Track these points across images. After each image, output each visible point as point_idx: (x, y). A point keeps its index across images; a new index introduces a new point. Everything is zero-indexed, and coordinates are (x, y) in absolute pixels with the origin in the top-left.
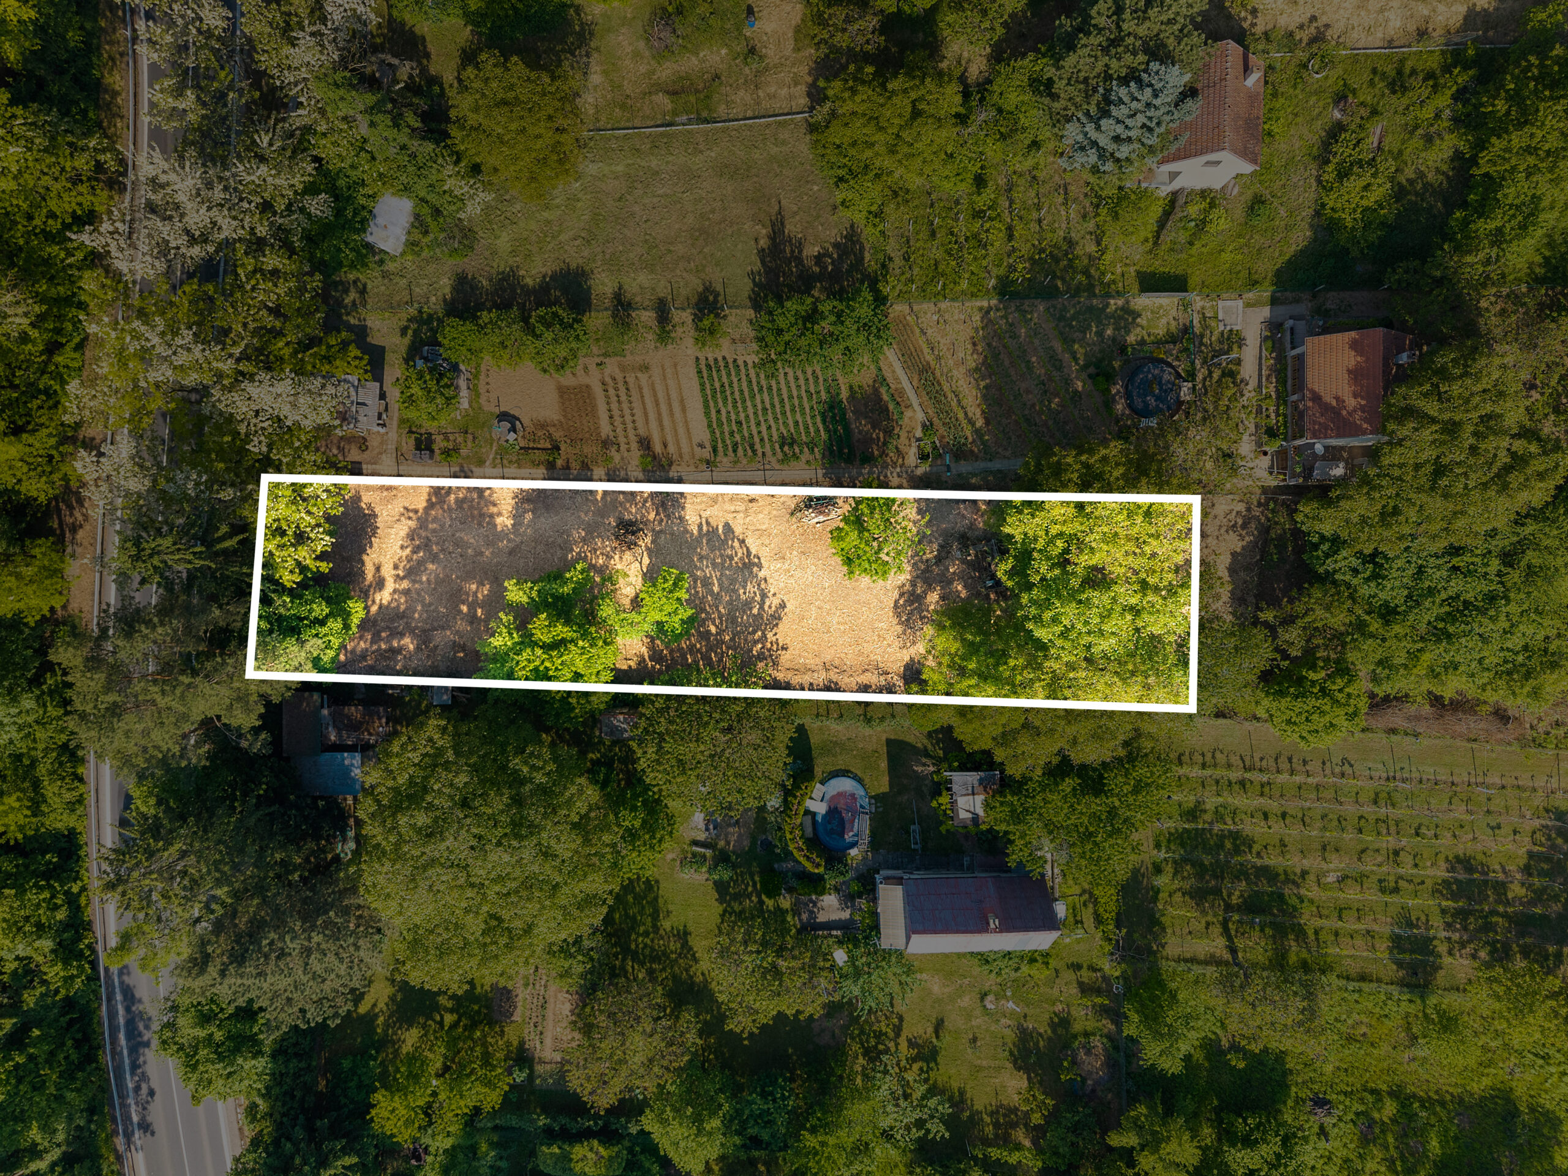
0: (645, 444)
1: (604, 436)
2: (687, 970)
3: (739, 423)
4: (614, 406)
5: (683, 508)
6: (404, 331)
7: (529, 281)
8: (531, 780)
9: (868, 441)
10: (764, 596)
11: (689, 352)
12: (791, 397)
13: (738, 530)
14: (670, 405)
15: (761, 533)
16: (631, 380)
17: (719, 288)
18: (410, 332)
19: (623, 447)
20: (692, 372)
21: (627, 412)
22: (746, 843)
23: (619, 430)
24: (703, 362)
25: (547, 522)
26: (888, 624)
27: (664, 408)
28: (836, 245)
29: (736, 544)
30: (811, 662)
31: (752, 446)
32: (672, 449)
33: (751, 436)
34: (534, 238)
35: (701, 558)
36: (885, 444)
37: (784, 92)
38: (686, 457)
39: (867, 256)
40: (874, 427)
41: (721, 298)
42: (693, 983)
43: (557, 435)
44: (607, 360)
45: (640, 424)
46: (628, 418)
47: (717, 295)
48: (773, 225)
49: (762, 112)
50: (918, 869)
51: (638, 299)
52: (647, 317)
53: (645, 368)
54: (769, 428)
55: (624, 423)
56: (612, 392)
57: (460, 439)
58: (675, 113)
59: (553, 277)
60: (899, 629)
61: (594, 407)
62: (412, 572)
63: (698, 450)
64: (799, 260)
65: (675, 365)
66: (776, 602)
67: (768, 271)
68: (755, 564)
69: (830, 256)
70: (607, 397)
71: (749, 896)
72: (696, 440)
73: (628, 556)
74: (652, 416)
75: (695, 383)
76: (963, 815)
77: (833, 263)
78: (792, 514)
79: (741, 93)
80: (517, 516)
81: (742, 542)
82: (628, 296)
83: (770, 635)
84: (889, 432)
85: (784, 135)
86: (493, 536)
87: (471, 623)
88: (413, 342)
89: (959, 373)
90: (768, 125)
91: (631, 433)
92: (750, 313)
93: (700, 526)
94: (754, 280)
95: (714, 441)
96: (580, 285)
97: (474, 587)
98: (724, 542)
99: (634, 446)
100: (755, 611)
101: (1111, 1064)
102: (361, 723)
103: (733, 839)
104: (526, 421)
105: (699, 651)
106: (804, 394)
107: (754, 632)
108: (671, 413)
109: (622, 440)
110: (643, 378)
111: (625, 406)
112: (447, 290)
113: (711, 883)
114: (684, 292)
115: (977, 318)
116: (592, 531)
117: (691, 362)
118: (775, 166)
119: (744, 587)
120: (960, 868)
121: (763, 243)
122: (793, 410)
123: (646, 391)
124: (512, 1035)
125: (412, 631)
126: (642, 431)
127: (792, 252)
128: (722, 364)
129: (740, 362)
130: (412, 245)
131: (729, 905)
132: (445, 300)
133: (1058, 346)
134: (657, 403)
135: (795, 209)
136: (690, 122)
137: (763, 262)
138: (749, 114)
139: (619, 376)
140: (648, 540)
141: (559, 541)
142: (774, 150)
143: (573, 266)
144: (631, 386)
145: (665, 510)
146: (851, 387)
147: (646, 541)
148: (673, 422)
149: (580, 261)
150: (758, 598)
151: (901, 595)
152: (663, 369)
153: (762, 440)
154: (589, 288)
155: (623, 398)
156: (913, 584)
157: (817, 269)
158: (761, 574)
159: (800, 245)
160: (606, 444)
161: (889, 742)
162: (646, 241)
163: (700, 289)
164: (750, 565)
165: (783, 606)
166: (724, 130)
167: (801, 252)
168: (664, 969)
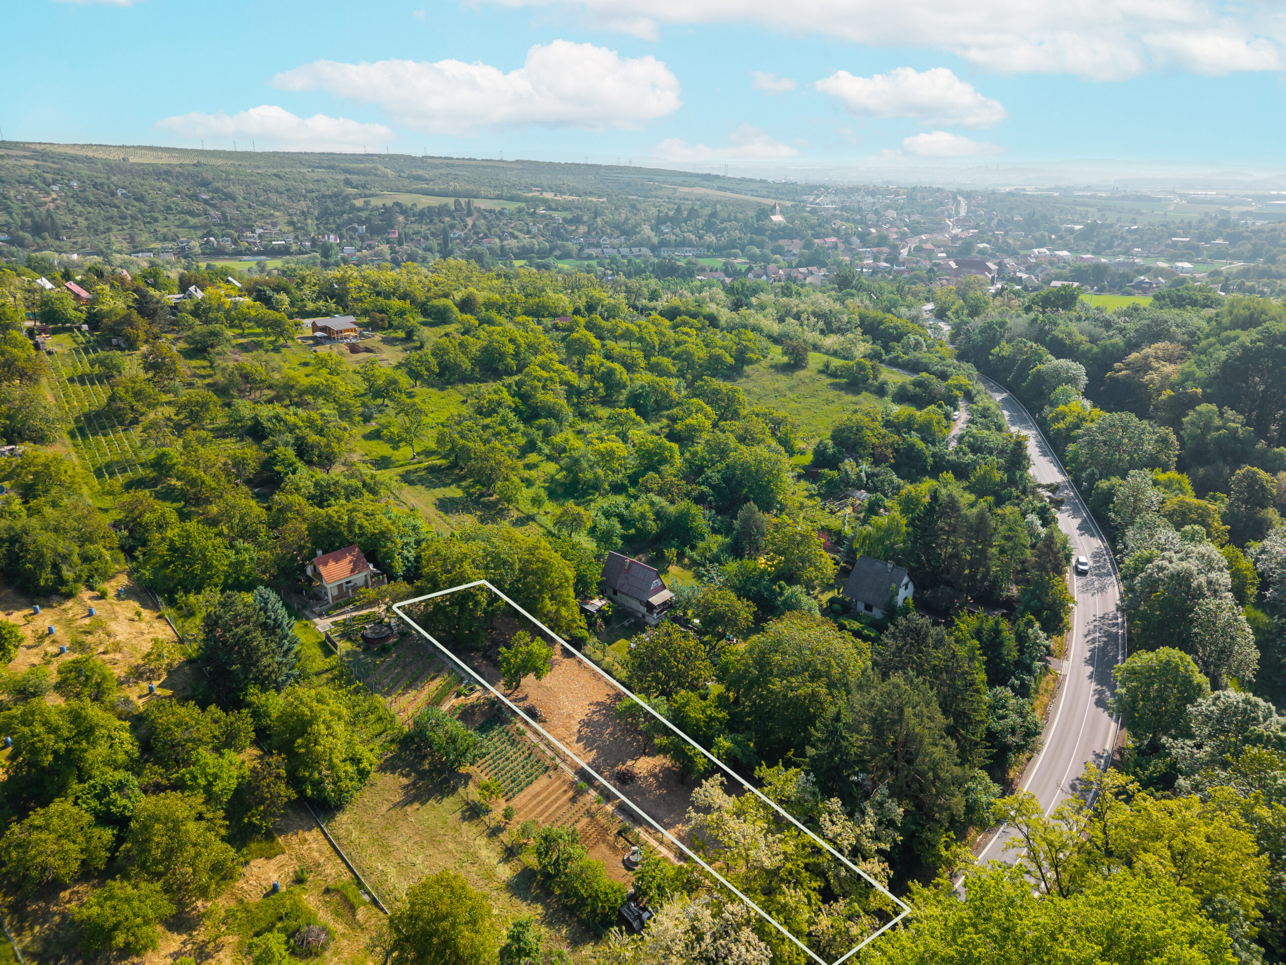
14: (543, 800)
16: (547, 825)
24: (506, 798)
27: (547, 803)
28: (393, 773)
30: (603, 684)
33: (526, 759)
35: (604, 742)
36: (479, 706)
37: (314, 846)
38: (562, 779)
39: (390, 755)
43: (611, 838)
45: (566, 807)
47: (463, 812)
49: (334, 854)
51: (499, 850)
53: (534, 822)
54: (514, 754)
58: (364, 903)
59: (525, 899)
60: (555, 667)
63: (554, 777)
65: (520, 808)
66: (592, 708)
73: (636, 771)
78: (547, 720)
79: (327, 872)
81: (579, 732)
82: (501, 856)
85: (343, 833)
90: (341, 844)
92: (461, 790)
94: (441, 799)
96: (517, 884)
98: (587, 738)
99: (580, 804)
104: (620, 858)
107: (613, 707)
108: (547, 798)
109: (583, 811)
110: (540, 820)
111: (563, 819)
115: (390, 698)
116: (640, 792)
117: (511, 803)
118: (365, 827)
119: (598, 720)
123: (546, 815)
126: (569, 805)
133: (382, 668)
134: (548, 807)
137: (427, 800)
138: (339, 861)
140: (618, 768)
142: (355, 833)
143: (508, 895)
144: (550, 822)
146: (467, 728)
147: (621, 767)
148: (549, 795)
149: (502, 894)
152: (527, 812)
153: (522, 754)
154: (514, 877)
155: (560, 823)
160: (592, 815)
166: (358, 869)
167: (408, 786)
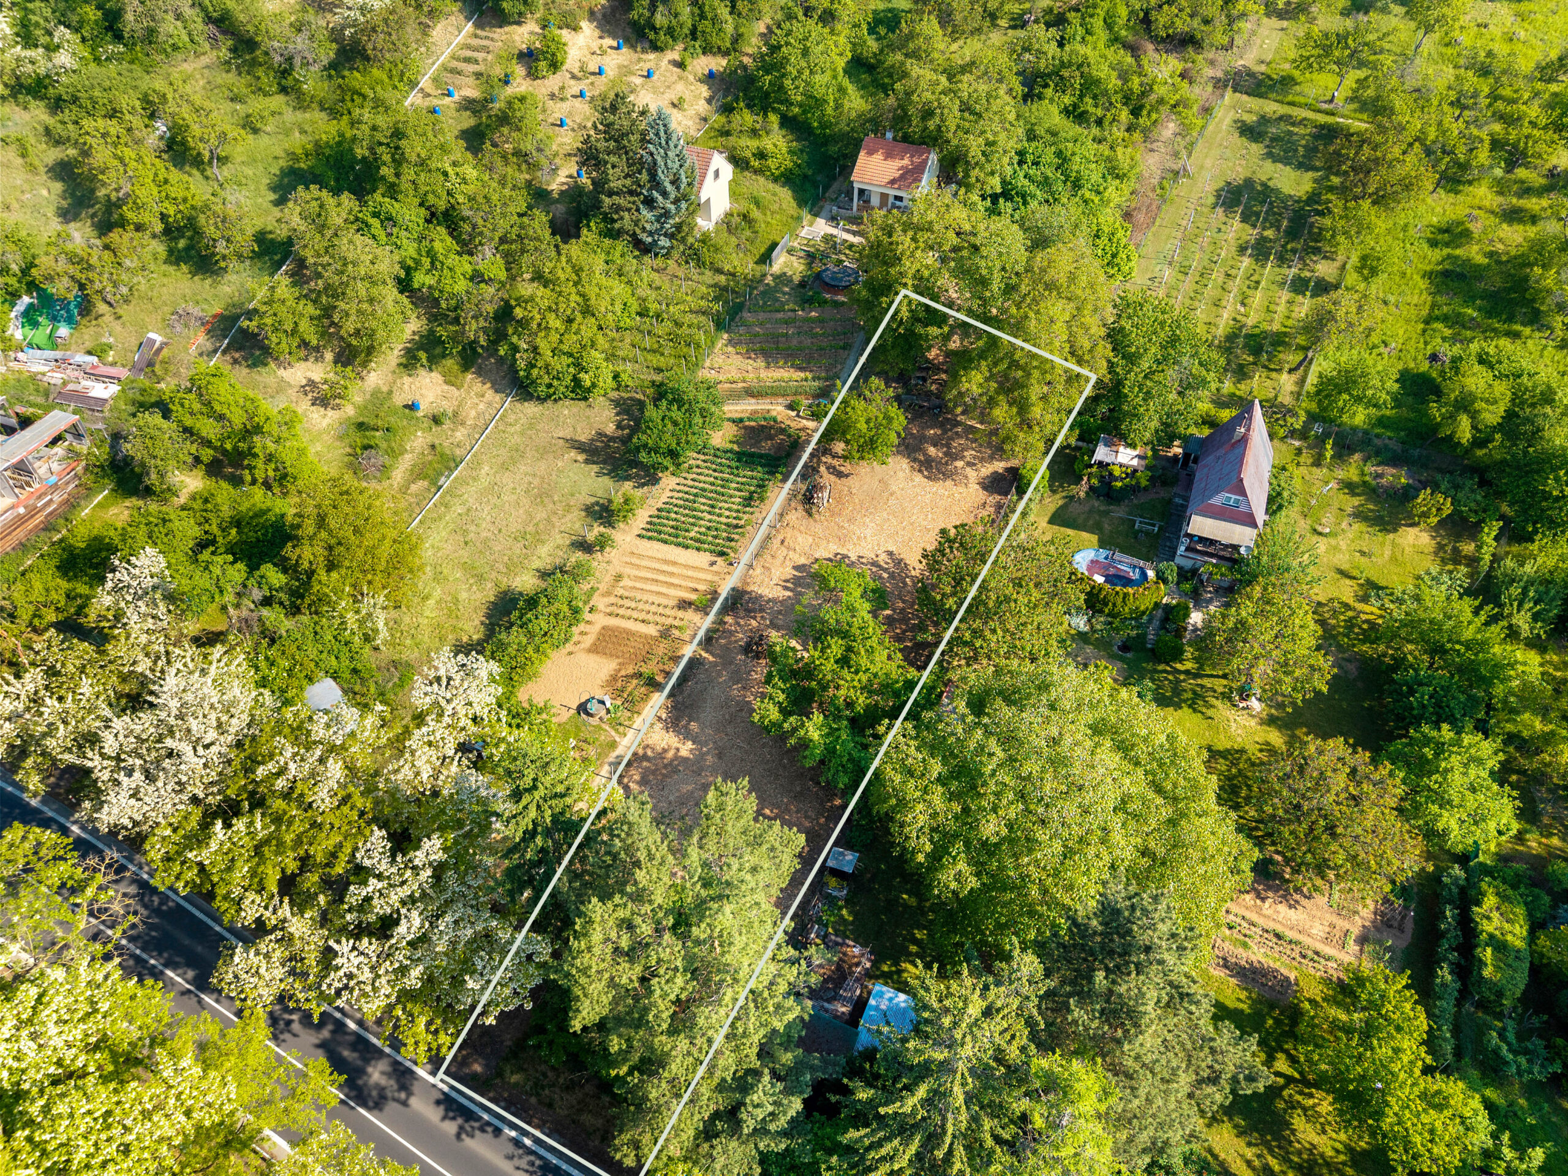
3: (710, 528)
4: (635, 615)
5: (762, 597)
9: (780, 447)
11: (628, 539)
12: (714, 484)
14: (662, 572)
17: (593, 500)
20: (645, 542)
21: (646, 607)
26: (943, 489)
34: (444, 618)
36: (790, 436)
37: (482, 406)
40: (772, 440)
41: (602, 501)
44: (591, 603)
52: (577, 559)
54: (728, 509)
56: (621, 611)
58: (435, 482)
59: (489, 616)
61: (625, 631)
70: (624, 617)
72: (705, 566)
74: (664, 590)
75: (656, 545)
79: (458, 435)
83: (913, 573)
86: (695, 763)
89: (763, 374)
92: (629, 484)
94: (605, 474)
95: (713, 552)
99: (680, 614)
104: (600, 692)
106: (717, 474)
109: (669, 621)
111: (640, 606)
115: (730, 349)
116: (740, 678)
118: (530, 432)
122: (725, 487)
123: (638, 585)
127: (602, 441)
128: (654, 520)
129: (662, 506)
134: (655, 581)
136: (449, 476)
139: (613, 600)
141: (733, 709)
145: (754, 611)
151: (920, 471)
161: (1052, 522)
162: (515, 538)
163: (583, 514)
164: (840, 563)
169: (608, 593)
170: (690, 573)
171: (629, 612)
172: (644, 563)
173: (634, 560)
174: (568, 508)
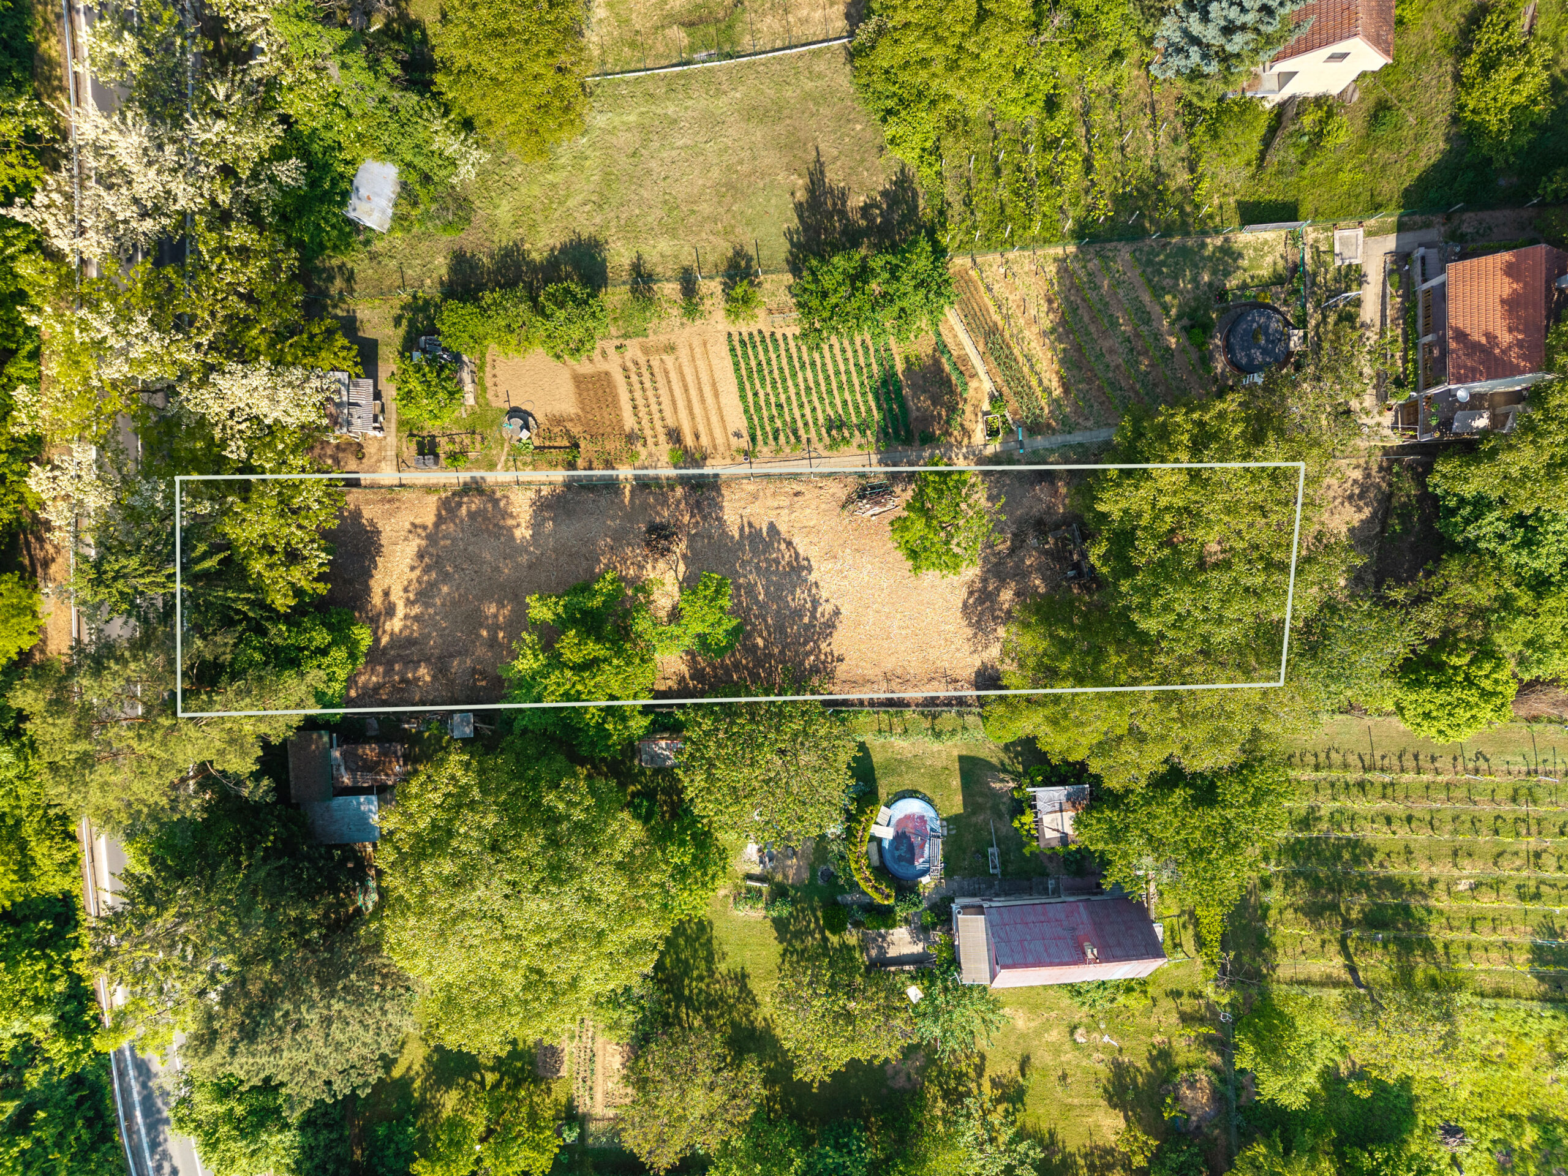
0: (674, 436)
1: (627, 429)
2: (747, 1015)
3: (780, 406)
4: (638, 394)
5: (721, 508)
6: (397, 321)
7: (535, 255)
8: (568, 817)
9: (927, 419)
10: (815, 603)
11: (720, 327)
12: (837, 373)
13: (783, 528)
14: (700, 390)
15: (808, 530)
16: (656, 363)
17: (751, 251)
18: (405, 322)
19: (650, 441)
20: (725, 350)
21: (652, 400)
22: (806, 875)
23: (645, 422)
24: (736, 338)
25: (570, 530)
26: (957, 627)
27: (694, 393)
28: (885, 194)
29: (783, 546)
30: (870, 672)
31: (795, 432)
32: (704, 441)
33: (794, 421)
34: (538, 206)
35: (744, 564)
36: (948, 422)
37: (818, 15)
38: (721, 449)
39: (921, 203)
40: (934, 404)
41: (754, 263)
42: (754, 1029)
43: (576, 430)
44: (627, 342)
45: (668, 413)
46: (654, 408)
47: (750, 259)
48: (811, 174)
49: (794, 41)
50: (997, 895)
51: (659, 269)
52: (670, 289)
53: (671, 348)
54: (814, 410)
55: (650, 413)
56: (634, 378)
57: (467, 441)
58: (693, 49)
59: (564, 250)
60: (969, 632)
61: (615, 397)
62: (424, 595)
63: (734, 441)
64: (842, 213)
65: (705, 344)
66: (828, 608)
67: (806, 227)
68: (804, 568)
69: (878, 207)
70: (630, 384)
71: (812, 934)
72: (731, 429)
73: (661, 565)
74: (681, 404)
75: (728, 362)
76: (1049, 834)
77: (882, 215)
78: (843, 507)
79: (769, 20)
80: (536, 525)
81: (789, 544)
82: (648, 266)
83: (823, 646)
84: (953, 409)
85: (820, 66)
86: (511, 549)
87: (491, 646)
88: (408, 333)
89: (1031, 334)
90: (801, 56)
91: (658, 424)
92: (788, 278)
93: (742, 529)
94: (791, 240)
95: (752, 428)
96: (593, 257)
97: (493, 609)
98: (768, 546)
99: (662, 438)
100: (806, 620)
101: (1218, 1097)
102: (377, 763)
103: (791, 873)
104: (540, 417)
105: (746, 667)
106: (852, 369)
107: (805, 643)
108: (703, 400)
109: (648, 433)
110: (669, 360)
111: (650, 393)
112: (444, 271)
113: (768, 923)
114: (711, 258)
115: (1052, 269)
116: (620, 538)
117: (723, 339)
118: (811, 104)
119: (793, 593)
120: (1045, 892)
121: (801, 196)
122: (840, 388)
123: (673, 376)
124: (559, 1092)
125: (427, 660)
126: (671, 422)
127: (835, 204)
128: (757, 339)
129: (779, 336)
130: (400, 220)
131: (790, 944)
132: (442, 283)
133: (1146, 298)
134: (686, 389)
135: (836, 153)
136: (710, 58)
137: (800, 217)
138: (779, 44)
139: (642, 360)
140: (683, 545)
141: (584, 550)
142: (809, 85)
143: (585, 236)
144: (656, 370)
145: (701, 510)
146: (907, 358)
147: (680, 547)
148: (705, 409)
149: (592, 229)
150: (809, 605)
151: (971, 593)
152: (692, 349)
153: (806, 424)
154: (604, 260)
155: (648, 384)
156: (984, 580)
157: (863, 223)
158: (812, 578)
159: (843, 196)
160: (631, 438)
161: (962, 759)
162: (665, 202)
163: (730, 254)
164: (798, 569)
165: (837, 613)
166: (750, 66)
167: (844, 203)
168: (722, 1015)
169: (646, 350)
170: (714, 419)
171: (637, 386)
172: (701, 364)
173: (698, 351)
174: (727, 232)
